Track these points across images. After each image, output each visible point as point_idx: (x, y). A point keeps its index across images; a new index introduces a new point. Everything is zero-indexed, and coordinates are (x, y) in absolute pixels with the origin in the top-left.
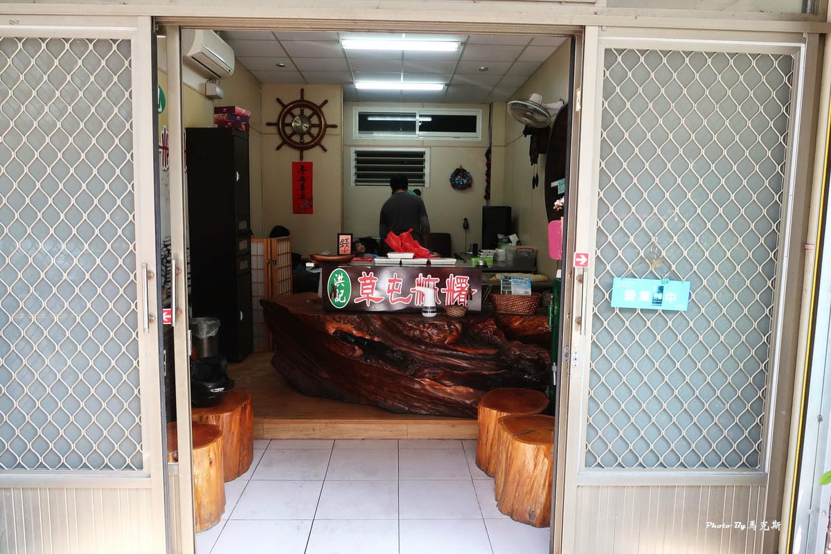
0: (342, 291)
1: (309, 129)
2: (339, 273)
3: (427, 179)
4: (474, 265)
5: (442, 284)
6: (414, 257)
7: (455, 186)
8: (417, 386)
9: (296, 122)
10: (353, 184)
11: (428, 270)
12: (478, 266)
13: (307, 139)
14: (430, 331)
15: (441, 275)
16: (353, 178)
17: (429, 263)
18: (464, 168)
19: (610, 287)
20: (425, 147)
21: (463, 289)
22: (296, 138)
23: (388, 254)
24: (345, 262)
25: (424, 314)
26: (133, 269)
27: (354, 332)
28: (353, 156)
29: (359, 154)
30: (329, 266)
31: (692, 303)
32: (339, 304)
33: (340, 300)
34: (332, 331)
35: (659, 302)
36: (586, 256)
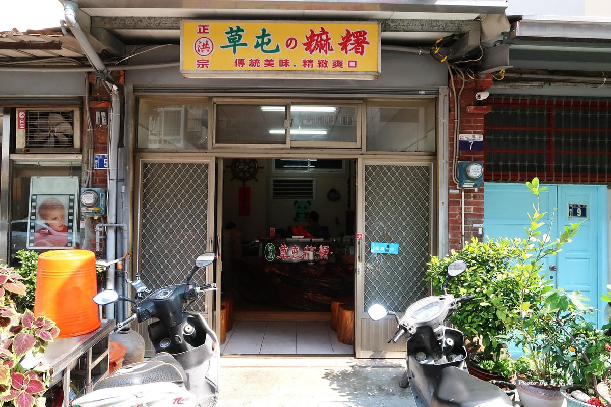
0: (271, 253)
1: (249, 169)
2: (270, 245)
3: (314, 195)
4: (331, 241)
5: (317, 250)
6: (304, 238)
7: (330, 199)
8: (306, 297)
9: (242, 166)
10: (272, 198)
11: (310, 243)
12: (333, 241)
13: (248, 175)
14: (311, 270)
15: (317, 245)
16: (272, 195)
17: (311, 240)
18: (336, 189)
19: (370, 246)
20: (313, 177)
21: (326, 252)
22: (241, 174)
23: (293, 237)
24: (272, 240)
25: (309, 264)
26: (206, 239)
27: (277, 271)
28: (272, 182)
29: (275, 181)
30: (265, 242)
31: (400, 252)
32: (270, 259)
33: (271, 257)
34: (267, 271)
35: (388, 251)
36: (361, 235)
